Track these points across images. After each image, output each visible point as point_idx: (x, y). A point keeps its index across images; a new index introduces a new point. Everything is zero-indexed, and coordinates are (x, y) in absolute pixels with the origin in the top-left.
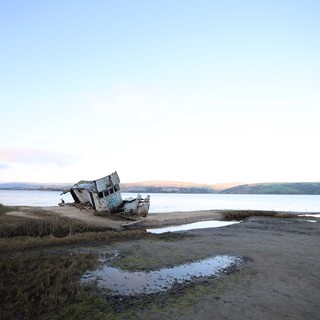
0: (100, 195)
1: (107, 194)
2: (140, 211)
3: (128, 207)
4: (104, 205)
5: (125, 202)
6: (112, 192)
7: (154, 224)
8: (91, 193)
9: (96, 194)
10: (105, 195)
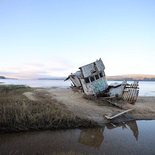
0: (87, 81)
1: (93, 79)
2: (125, 96)
3: (113, 92)
4: (90, 89)
5: (110, 87)
6: (97, 78)
7: (148, 115)
8: (79, 79)
9: (83, 80)
10: (92, 81)
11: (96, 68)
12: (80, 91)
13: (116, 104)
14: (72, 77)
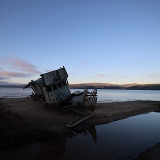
0: (49, 89)
1: (55, 88)
2: (86, 104)
3: (75, 100)
4: (53, 98)
6: (60, 86)
8: (40, 87)
9: (45, 88)
10: (54, 89)
11: (59, 76)
12: (41, 100)
13: (77, 111)
14: (32, 84)
